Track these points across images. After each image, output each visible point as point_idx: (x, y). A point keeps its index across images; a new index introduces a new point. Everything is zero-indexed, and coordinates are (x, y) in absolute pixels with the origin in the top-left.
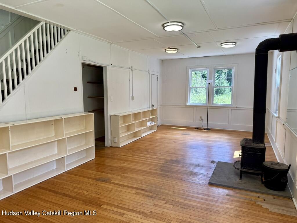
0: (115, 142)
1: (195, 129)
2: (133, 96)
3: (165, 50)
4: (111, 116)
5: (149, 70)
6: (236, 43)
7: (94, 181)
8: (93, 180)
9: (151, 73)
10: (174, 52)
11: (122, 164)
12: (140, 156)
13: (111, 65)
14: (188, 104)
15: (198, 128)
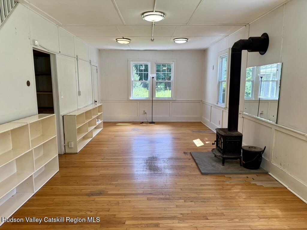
0: (72, 148)
1: (141, 123)
2: (80, 90)
3: (117, 39)
4: (63, 116)
5: (90, 61)
6: (187, 39)
7: (87, 197)
8: (84, 197)
9: (92, 64)
10: (126, 42)
11: (101, 171)
12: (111, 159)
13: (60, 52)
14: (131, 99)
15: (143, 123)
